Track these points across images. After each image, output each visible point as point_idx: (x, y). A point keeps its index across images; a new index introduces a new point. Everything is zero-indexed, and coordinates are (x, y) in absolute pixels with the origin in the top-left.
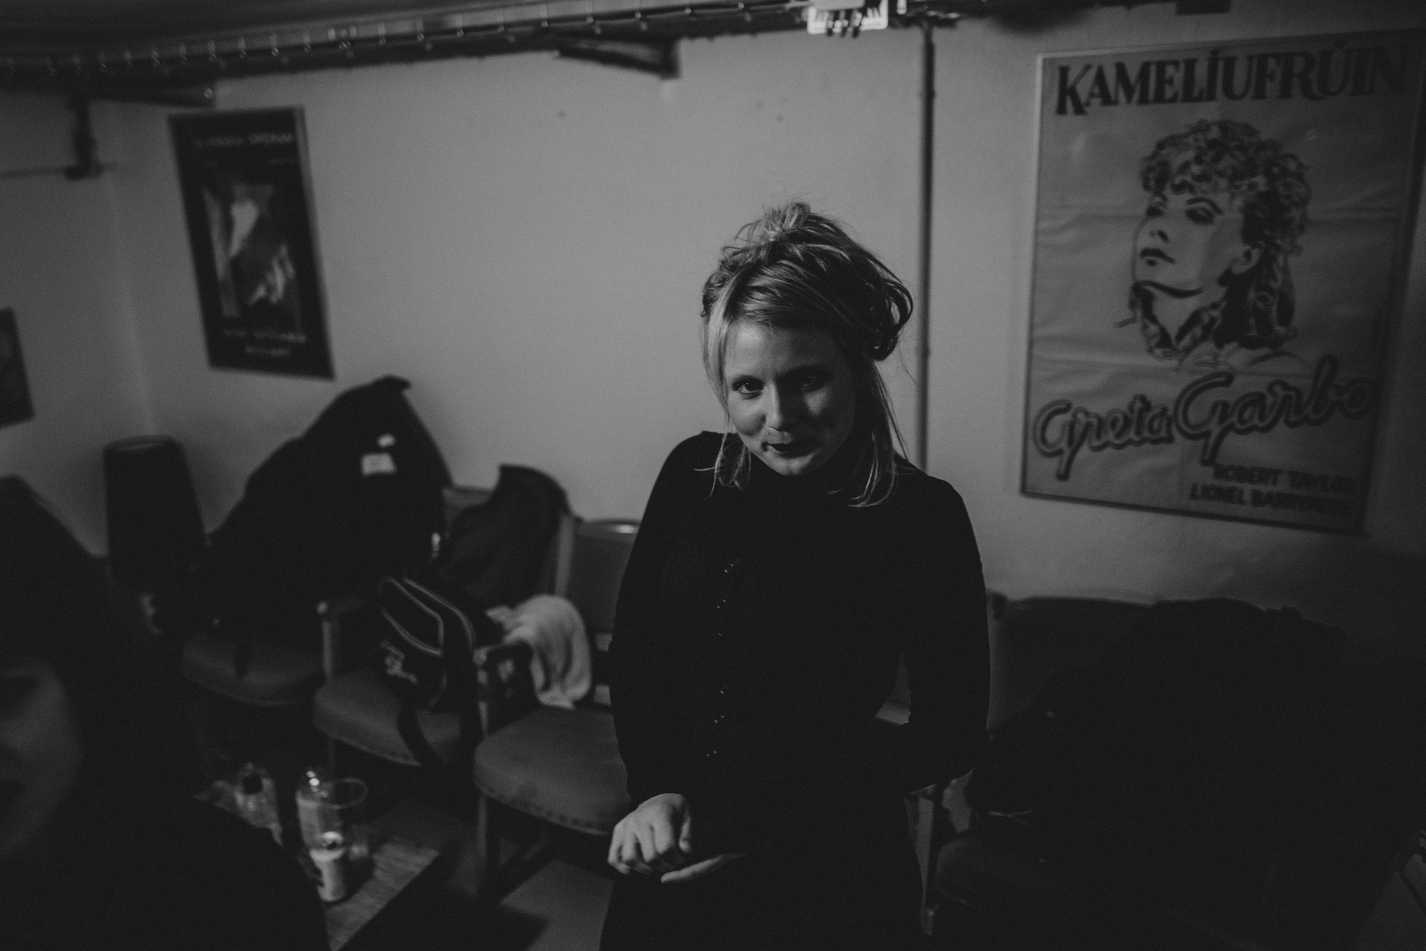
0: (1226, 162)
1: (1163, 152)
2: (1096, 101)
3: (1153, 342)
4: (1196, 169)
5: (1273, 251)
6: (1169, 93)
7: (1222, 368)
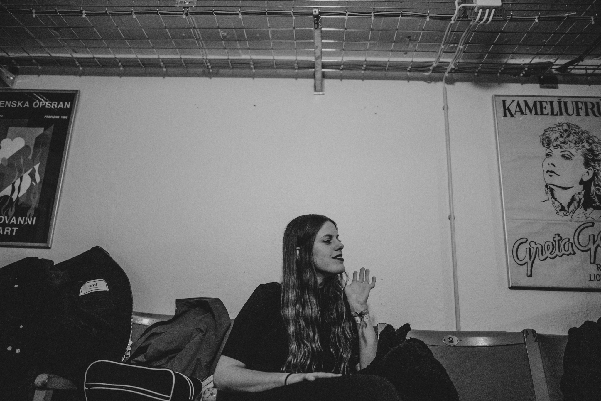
0: (571, 138)
1: (547, 133)
2: (518, 113)
3: (558, 209)
4: (561, 140)
5: (597, 171)
6: (545, 112)
7: (589, 219)
